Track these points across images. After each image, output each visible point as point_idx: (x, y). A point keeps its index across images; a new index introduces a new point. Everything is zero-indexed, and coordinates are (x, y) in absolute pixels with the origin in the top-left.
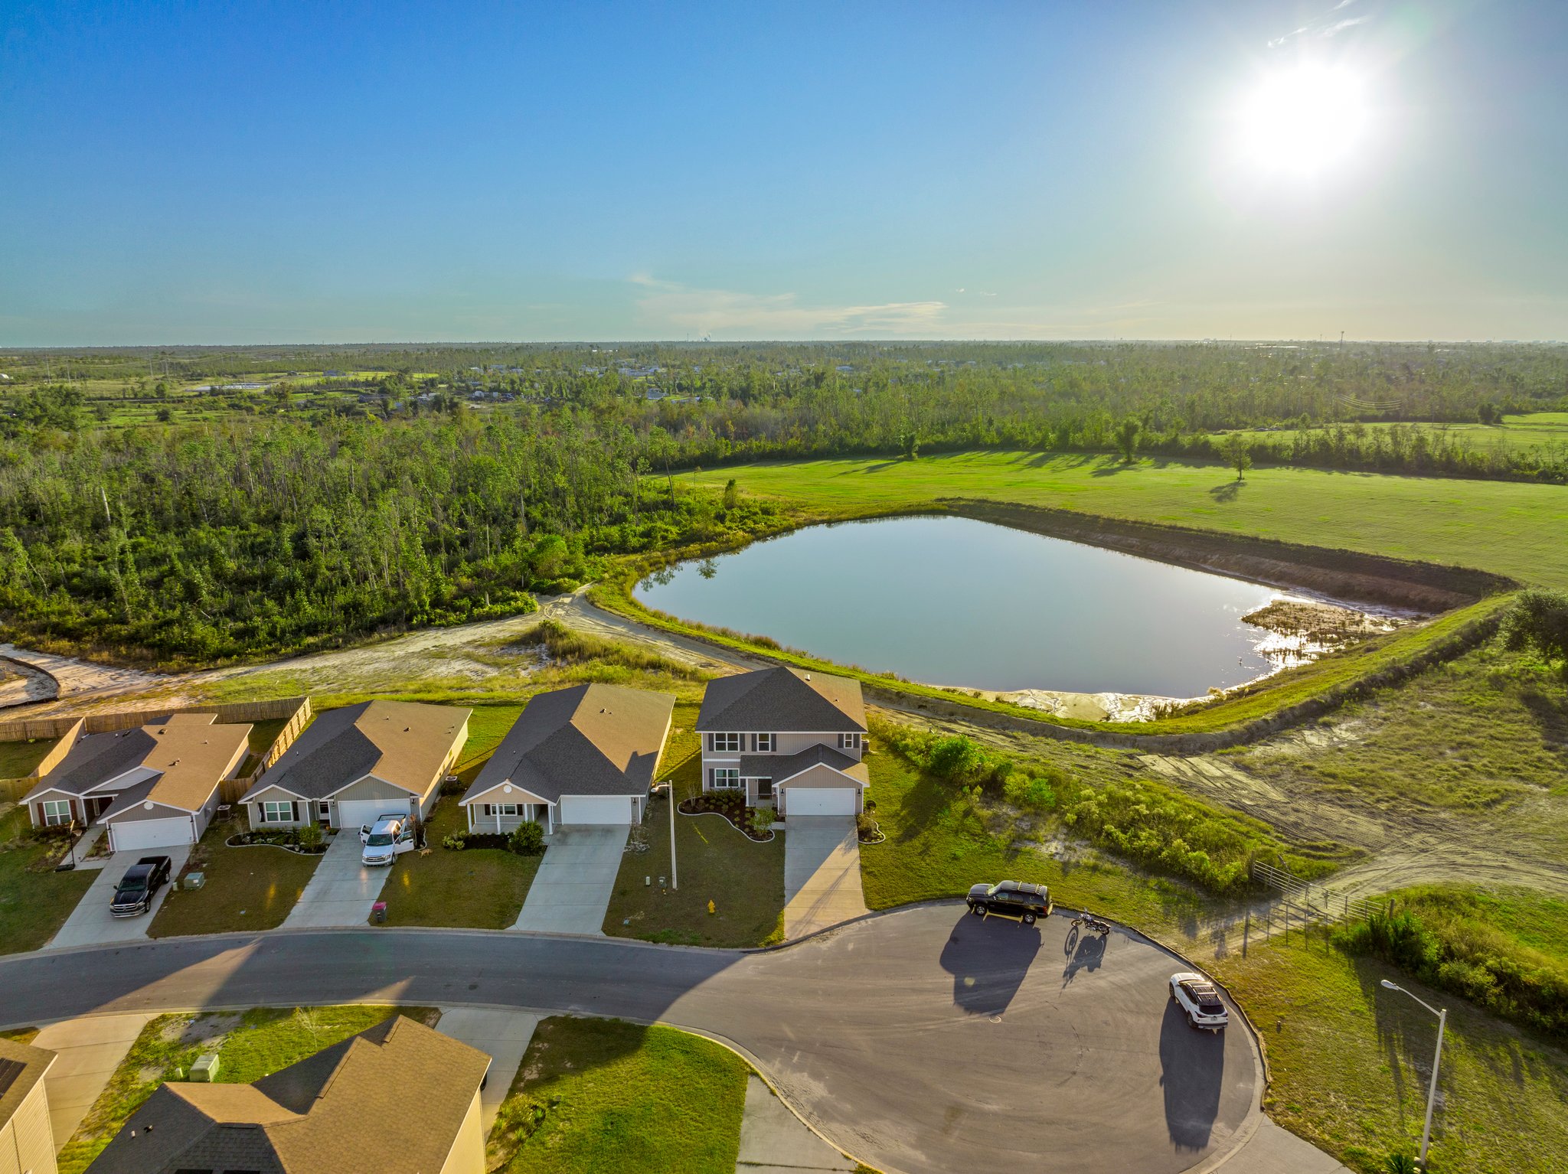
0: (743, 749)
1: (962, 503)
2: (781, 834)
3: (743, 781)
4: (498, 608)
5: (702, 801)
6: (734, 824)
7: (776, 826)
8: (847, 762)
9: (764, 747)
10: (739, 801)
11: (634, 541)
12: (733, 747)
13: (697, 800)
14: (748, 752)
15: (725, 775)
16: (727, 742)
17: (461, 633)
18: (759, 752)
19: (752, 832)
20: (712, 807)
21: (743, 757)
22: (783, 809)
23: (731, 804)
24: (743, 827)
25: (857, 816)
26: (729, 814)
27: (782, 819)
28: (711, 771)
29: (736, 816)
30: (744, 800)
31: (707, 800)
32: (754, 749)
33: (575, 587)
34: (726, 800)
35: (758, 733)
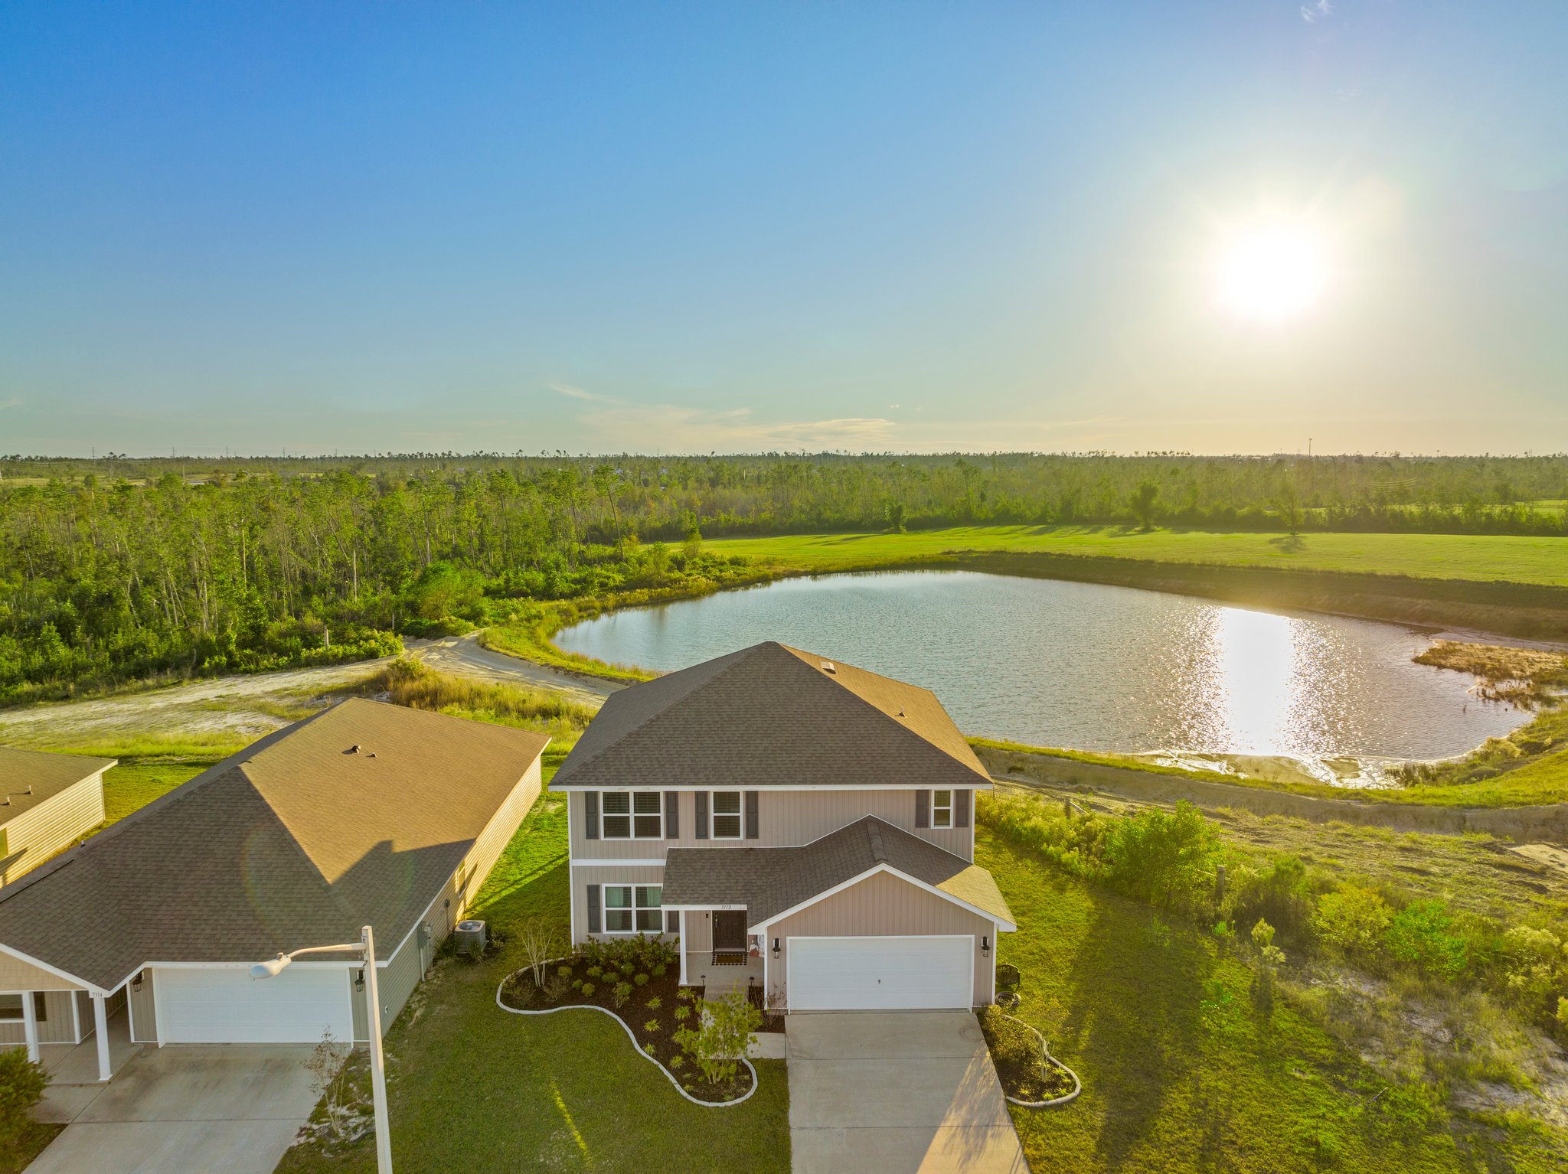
0: (673, 833)
1: (974, 555)
2: (776, 1071)
3: (673, 917)
4: (340, 650)
5: (564, 971)
6: (643, 1039)
7: (764, 1046)
8: (945, 865)
9: (727, 827)
10: (660, 970)
11: (562, 586)
12: (648, 828)
13: (552, 969)
14: (687, 840)
15: (627, 903)
16: (632, 815)
17: (272, 680)
18: (715, 841)
19: (691, 1071)
20: (588, 989)
21: (673, 855)
22: (780, 996)
23: (641, 978)
24: (666, 1050)
25: (981, 1014)
26: (633, 1012)
27: (775, 1024)
28: (593, 892)
29: (650, 1015)
30: (674, 969)
31: (581, 966)
32: (701, 833)
33: (467, 630)
34: (627, 968)
35: (712, 789)
